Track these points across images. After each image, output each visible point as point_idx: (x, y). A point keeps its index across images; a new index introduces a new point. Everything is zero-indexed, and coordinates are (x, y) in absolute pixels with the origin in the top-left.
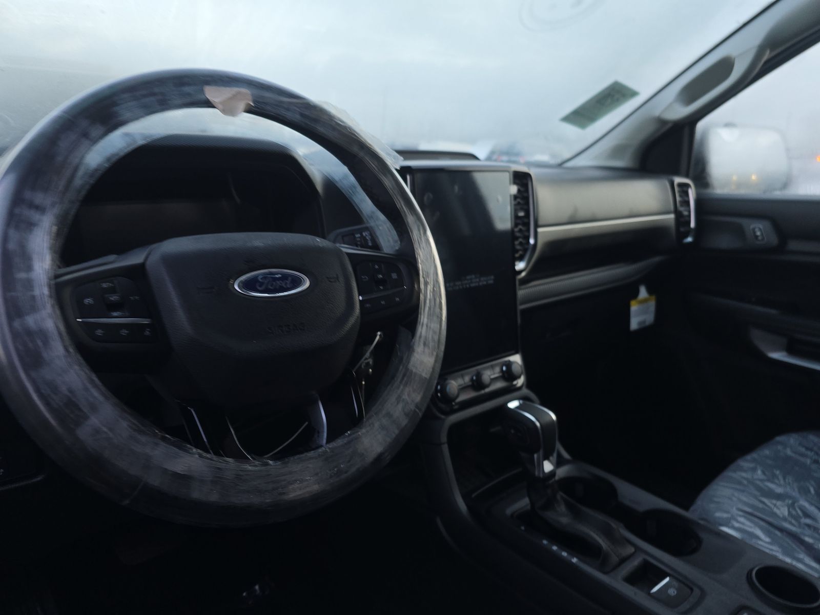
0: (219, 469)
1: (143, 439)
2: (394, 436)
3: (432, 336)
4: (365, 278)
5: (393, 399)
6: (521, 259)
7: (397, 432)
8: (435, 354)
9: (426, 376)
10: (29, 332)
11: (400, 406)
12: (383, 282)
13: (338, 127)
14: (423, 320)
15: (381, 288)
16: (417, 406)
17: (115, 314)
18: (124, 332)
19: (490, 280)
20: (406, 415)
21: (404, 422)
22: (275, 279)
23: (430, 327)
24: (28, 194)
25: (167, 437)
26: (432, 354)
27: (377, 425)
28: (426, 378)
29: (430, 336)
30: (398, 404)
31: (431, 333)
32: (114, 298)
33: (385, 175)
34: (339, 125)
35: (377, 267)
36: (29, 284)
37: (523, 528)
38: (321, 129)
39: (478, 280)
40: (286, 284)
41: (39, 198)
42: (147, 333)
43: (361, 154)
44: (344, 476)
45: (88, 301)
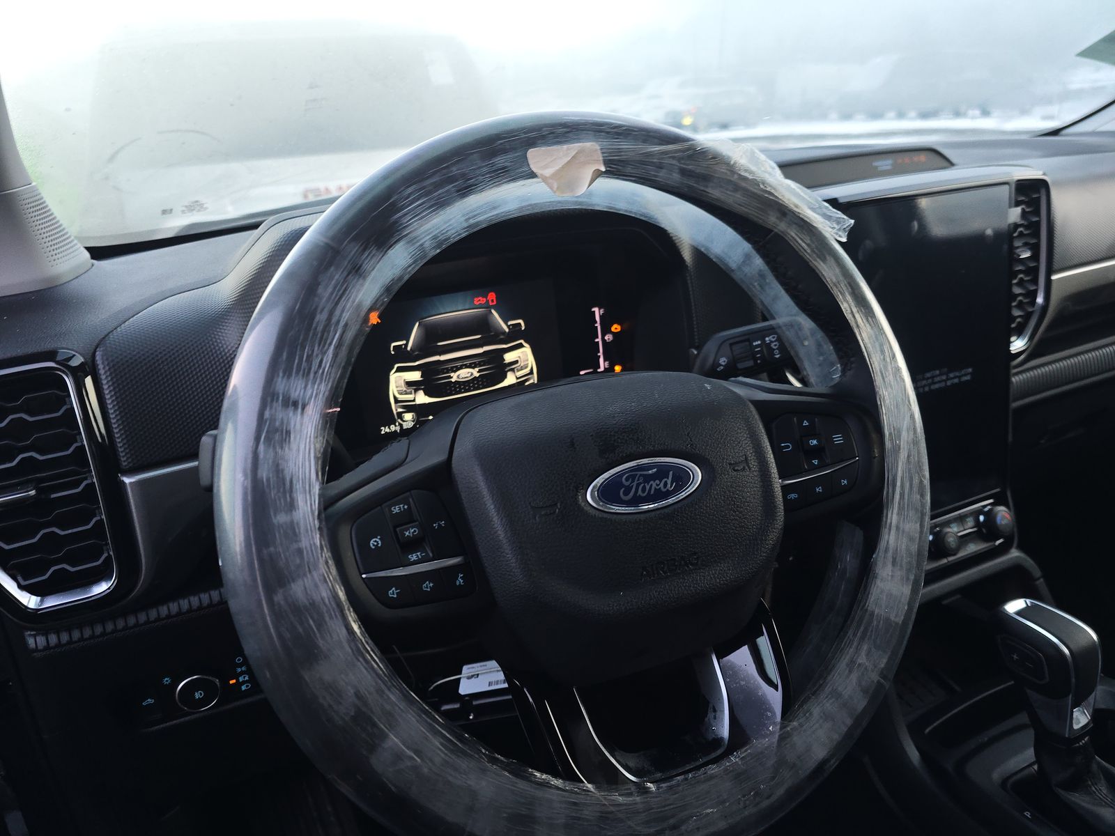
0: (575, 804)
1: (463, 764)
2: (845, 729)
3: (907, 546)
4: (788, 446)
5: (842, 665)
6: (1019, 332)
7: (849, 722)
8: (912, 577)
9: (897, 620)
10: (297, 609)
11: (854, 677)
12: (817, 452)
13: (743, 184)
14: (891, 520)
15: (816, 462)
16: (883, 675)
17: (413, 557)
18: (428, 586)
19: (966, 375)
20: (865, 691)
21: (861, 703)
22: (648, 479)
23: (903, 531)
24: (281, 385)
25: (498, 759)
26: (908, 579)
27: (816, 711)
28: (897, 624)
29: (904, 547)
30: (850, 672)
31: (905, 540)
32: (410, 532)
33: (824, 260)
34: (745, 179)
35: (806, 423)
36: (292, 532)
37: (1028, 814)
38: (715, 193)
39: (944, 377)
40: (666, 484)
41: (297, 388)
42: (460, 581)
43: (782, 226)
44: (765, 803)
45: (374, 542)
